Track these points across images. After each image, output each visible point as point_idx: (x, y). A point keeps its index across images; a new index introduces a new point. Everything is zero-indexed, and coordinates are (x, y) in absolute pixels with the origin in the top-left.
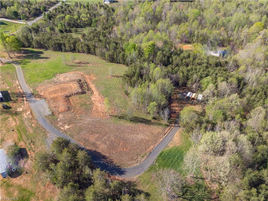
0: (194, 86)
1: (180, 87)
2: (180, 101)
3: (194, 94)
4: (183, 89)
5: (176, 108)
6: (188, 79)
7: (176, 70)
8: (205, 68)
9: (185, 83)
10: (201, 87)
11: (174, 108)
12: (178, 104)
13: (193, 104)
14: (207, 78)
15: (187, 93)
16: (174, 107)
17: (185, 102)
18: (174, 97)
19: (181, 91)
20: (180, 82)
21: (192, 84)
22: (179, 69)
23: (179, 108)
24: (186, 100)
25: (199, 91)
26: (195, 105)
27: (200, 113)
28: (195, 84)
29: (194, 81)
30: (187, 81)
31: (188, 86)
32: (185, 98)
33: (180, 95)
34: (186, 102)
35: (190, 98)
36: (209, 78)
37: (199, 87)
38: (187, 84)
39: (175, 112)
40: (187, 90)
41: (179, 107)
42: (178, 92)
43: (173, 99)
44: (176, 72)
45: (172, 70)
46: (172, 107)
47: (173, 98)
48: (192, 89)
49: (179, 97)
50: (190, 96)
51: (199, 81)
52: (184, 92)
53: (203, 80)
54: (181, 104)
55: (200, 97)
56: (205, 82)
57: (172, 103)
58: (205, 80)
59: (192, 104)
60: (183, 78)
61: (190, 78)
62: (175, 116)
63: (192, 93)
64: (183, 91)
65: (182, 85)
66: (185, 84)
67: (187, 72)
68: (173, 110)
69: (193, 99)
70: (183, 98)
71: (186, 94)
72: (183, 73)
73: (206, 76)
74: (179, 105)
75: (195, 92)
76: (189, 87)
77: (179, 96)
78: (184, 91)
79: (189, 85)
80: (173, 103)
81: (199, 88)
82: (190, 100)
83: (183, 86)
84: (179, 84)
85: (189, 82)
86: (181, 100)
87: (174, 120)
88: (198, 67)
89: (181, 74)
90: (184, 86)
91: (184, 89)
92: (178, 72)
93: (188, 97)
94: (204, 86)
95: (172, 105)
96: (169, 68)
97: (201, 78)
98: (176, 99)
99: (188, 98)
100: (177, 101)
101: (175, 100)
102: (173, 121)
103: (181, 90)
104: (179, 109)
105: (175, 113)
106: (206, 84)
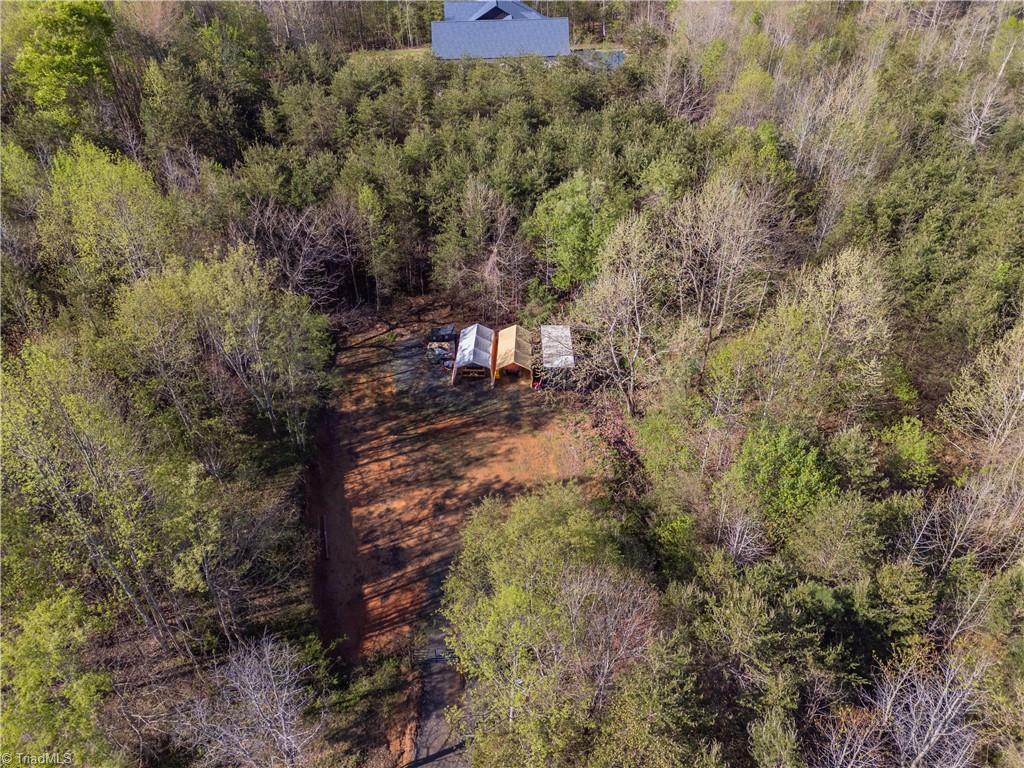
0: (490, 274)
1: (387, 301)
2: (416, 423)
3: (508, 337)
4: (418, 313)
5: (398, 505)
6: (428, 228)
7: (320, 173)
8: (523, 131)
9: (418, 261)
10: (544, 264)
11: (378, 509)
12: (402, 460)
13: (526, 421)
14: (565, 186)
15: (455, 339)
16: (373, 498)
17: (458, 422)
18: (358, 401)
19: (405, 335)
20: (378, 266)
21: (471, 261)
22: (340, 167)
23: (418, 494)
24: (457, 395)
25: (532, 304)
26: (538, 424)
27: (606, 482)
28: (494, 258)
29: (477, 231)
30: (427, 246)
31: (449, 283)
32: (451, 379)
33: (399, 364)
34: (465, 419)
35: (488, 376)
36: (581, 188)
37: (530, 268)
38: (430, 267)
39: (396, 550)
40: (446, 311)
41: (417, 482)
42: (379, 345)
43: (357, 415)
44: (322, 193)
45: (287, 181)
46: (357, 502)
47: (349, 407)
48: (477, 296)
49: (403, 387)
50: (486, 359)
51: (514, 223)
52: (429, 339)
53: (540, 208)
54: (434, 448)
55: (557, 345)
56: (560, 219)
57: (352, 458)
58: (557, 208)
59: (513, 422)
60: (390, 229)
61: (441, 219)
62: (406, 599)
63: (490, 332)
64: (416, 326)
65: (402, 286)
66: (417, 276)
67: (410, 178)
68: (370, 536)
69: (512, 374)
70: (432, 391)
71: (446, 345)
72: (378, 186)
73: (553, 182)
74: (416, 463)
75: (508, 320)
76: (455, 288)
77: (395, 377)
78: (427, 328)
79: (449, 276)
80: (357, 456)
81: (533, 282)
82: (490, 394)
83: (409, 294)
84: (372, 280)
85: (447, 250)
86: (418, 408)
87: (399, 654)
88: (476, 126)
89: (366, 193)
90: (417, 292)
91: (423, 310)
92: (340, 190)
93: (472, 366)
94: (564, 256)
95: (353, 482)
96: (260, 169)
97: (524, 196)
98: (383, 411)
99: (473, 376)
100: (392, 432)
101: (374, 426)
102: (397, 685)
103: (405, 323)
104: (422, 504)
105: (396, 558)
106: (572, 235)
